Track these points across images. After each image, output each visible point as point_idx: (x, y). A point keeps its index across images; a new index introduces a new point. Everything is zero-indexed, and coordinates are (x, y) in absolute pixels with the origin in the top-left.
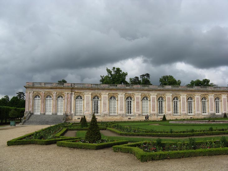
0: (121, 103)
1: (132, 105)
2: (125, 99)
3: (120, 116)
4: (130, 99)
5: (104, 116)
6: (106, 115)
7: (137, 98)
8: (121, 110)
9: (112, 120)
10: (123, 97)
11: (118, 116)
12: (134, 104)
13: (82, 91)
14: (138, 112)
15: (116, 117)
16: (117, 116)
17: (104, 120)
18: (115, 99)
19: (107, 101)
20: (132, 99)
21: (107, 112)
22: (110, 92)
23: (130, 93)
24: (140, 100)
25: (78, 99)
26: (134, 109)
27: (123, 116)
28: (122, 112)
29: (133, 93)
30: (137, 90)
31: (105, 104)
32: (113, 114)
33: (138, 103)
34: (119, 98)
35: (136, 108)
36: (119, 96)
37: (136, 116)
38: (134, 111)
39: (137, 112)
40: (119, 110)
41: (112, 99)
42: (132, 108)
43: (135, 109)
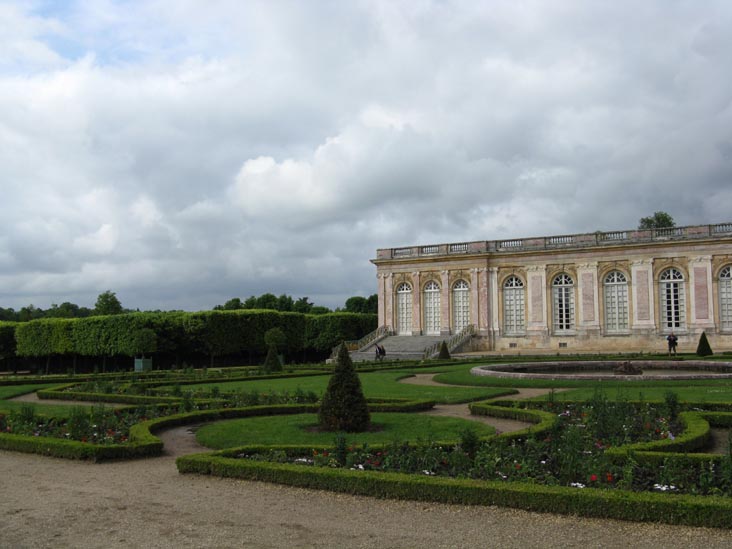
0: (643, 290)
1: (682, 297)
2: (656, 278)
3: (640, 337)
4: (675, 277)
5: (588, 337)
6: (594, 332)
7: (700, 273)
8: (643, 316)
9: (614, 349)
10: (646, 272)
11: (633, 337)
12: (688, 294)
13: (518, 262)
14: (704, 321)
15: (626, 341)
16: (628, 336)
17: (588, 348)
18: (624, 280)
19: (596, 288)
20: (680, 277)
21: (596, 322)
22: (604, 259)
23: (670, 255)
24: (710, 279)
25: (512, 285)
26: (689, 310)
27: (647, 334)
28: (645, 322)
29: (683, 254)
30: (697, 244)
31: (589, 298)
32: (617, 330)
33: (701, 289)
34: (634, 274)
35: (696, 307)
36: (634, 270)
37: (694, 334)
38: (689, 318)
39: (699, 321)
40: (636, 316)
41: (613, 281)
42: (683, 309)
43: (693, 310)
